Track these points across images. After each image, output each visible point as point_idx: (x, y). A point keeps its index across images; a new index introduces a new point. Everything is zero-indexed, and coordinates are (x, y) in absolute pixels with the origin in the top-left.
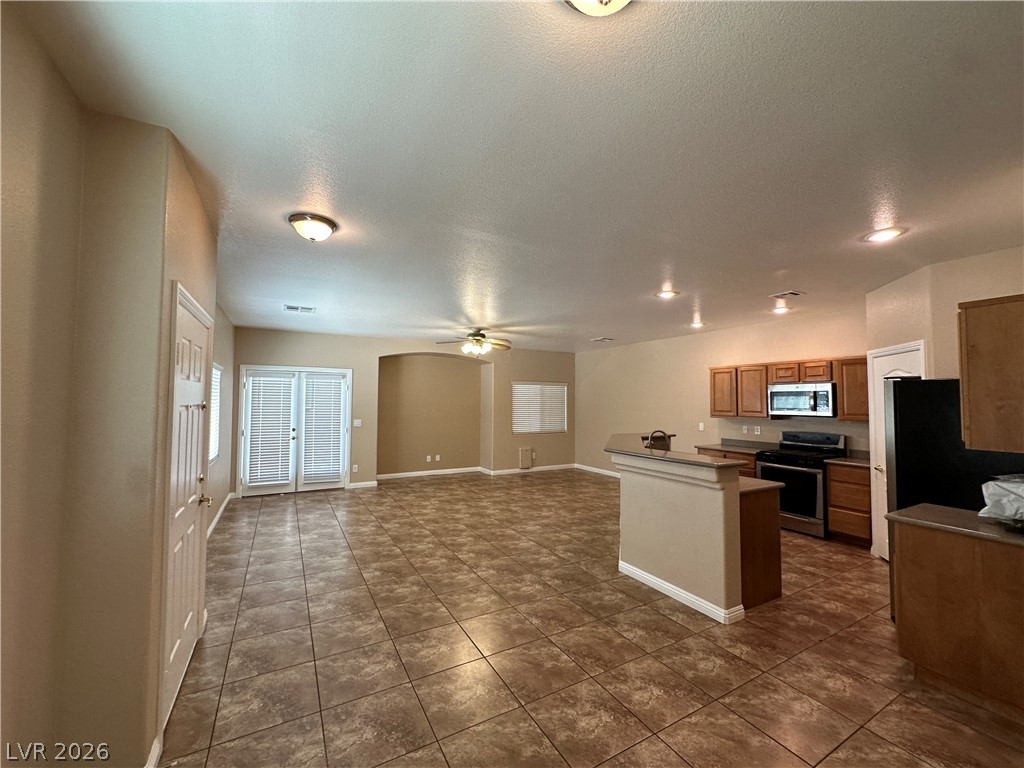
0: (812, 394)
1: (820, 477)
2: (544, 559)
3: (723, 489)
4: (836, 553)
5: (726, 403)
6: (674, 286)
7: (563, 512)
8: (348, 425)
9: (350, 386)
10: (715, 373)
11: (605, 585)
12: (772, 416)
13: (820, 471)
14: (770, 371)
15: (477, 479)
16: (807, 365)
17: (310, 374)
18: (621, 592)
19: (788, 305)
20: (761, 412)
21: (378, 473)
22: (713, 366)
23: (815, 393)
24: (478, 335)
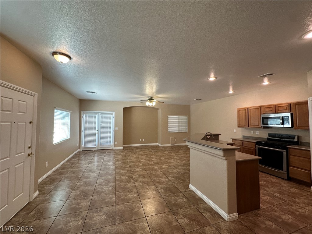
0: (281, 118)
1: (285, 153)
2: (162, 180)
3: (226, 160)
4: (292, 188)
5: (243, 122)
6: (215, 75)
7: (178, 161)
8: (114, 129)
9: (114, 117)
10: (239, 110)
11: (181, 194)
12: (263, 127)
13: (285, 150)
14: (262, 108)
15: (157, 147)
16: (279, 106)
17: (102, 113)
18: (186, 198)
19: (269, 80)
20: (258, 125)
21: (123, 145)
22: (238, 108)
23: (283, 117)
24: (151, 99)
